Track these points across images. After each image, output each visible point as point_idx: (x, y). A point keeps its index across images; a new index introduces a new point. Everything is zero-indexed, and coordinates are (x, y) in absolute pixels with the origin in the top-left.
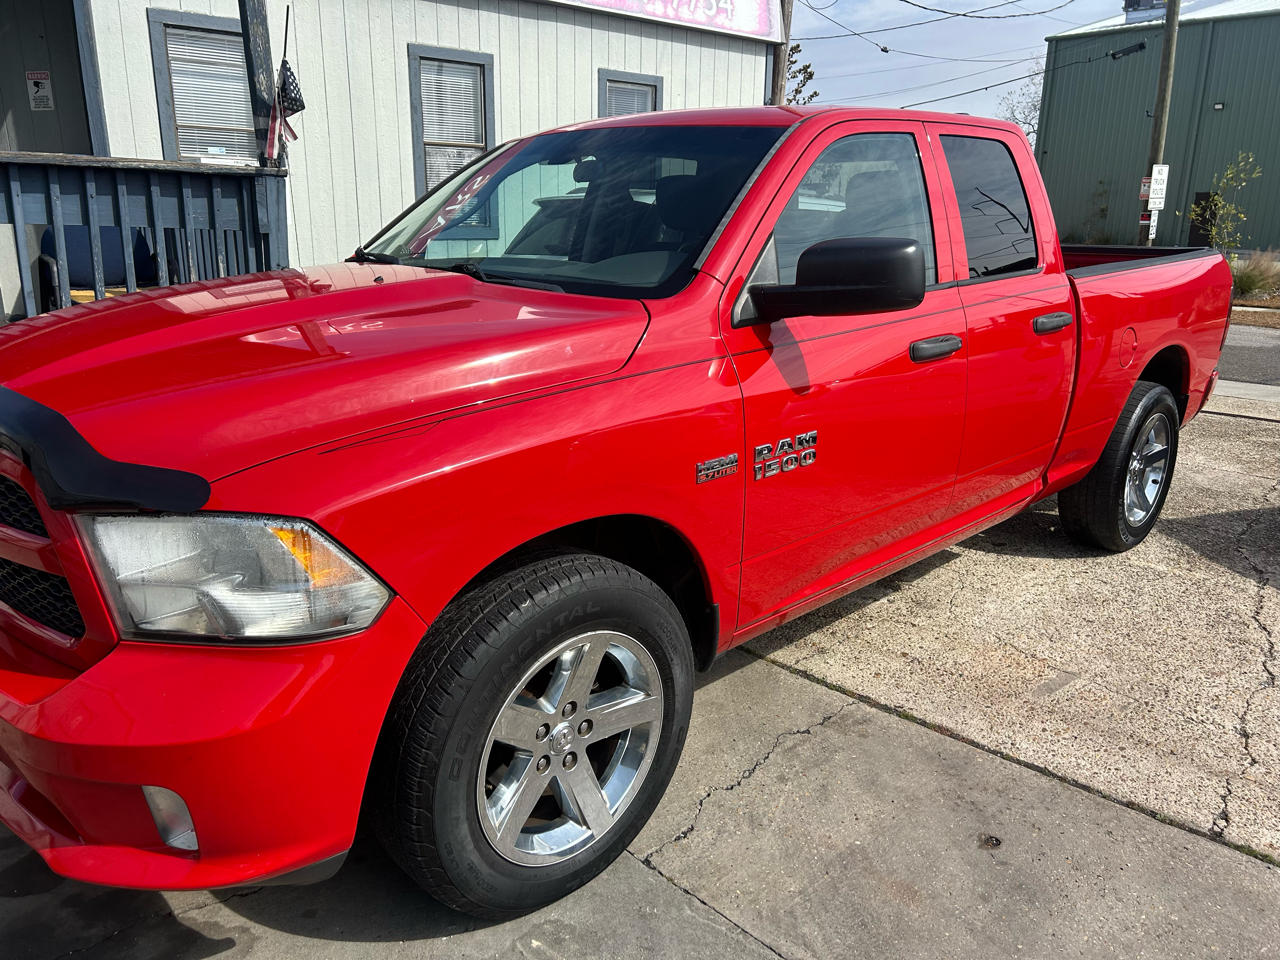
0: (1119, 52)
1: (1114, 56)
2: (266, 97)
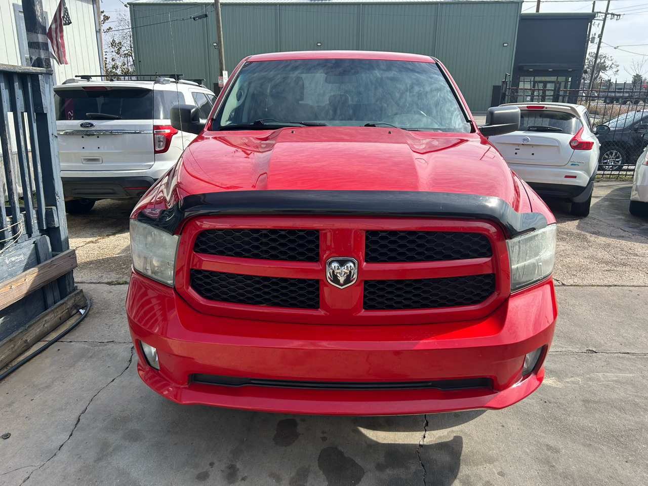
0: (197, 17)
1: (194, 19)
2: (41, 20)
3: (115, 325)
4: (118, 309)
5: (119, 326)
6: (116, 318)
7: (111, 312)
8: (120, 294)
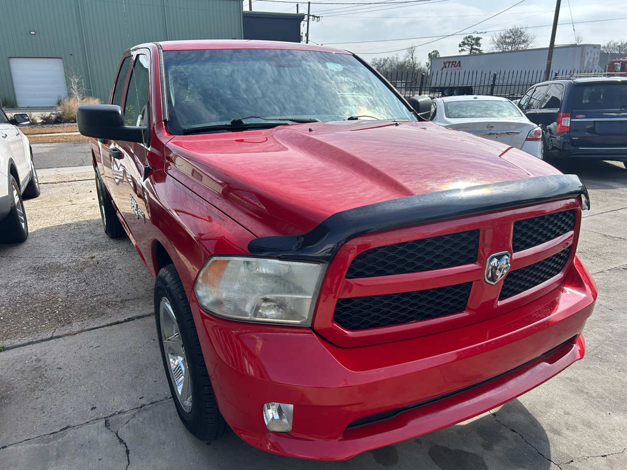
3: (48, 406)
4: (30, 385)
5: (55, 405)
6: (40, 397)
7: (23, 391)
8: (10, 365)
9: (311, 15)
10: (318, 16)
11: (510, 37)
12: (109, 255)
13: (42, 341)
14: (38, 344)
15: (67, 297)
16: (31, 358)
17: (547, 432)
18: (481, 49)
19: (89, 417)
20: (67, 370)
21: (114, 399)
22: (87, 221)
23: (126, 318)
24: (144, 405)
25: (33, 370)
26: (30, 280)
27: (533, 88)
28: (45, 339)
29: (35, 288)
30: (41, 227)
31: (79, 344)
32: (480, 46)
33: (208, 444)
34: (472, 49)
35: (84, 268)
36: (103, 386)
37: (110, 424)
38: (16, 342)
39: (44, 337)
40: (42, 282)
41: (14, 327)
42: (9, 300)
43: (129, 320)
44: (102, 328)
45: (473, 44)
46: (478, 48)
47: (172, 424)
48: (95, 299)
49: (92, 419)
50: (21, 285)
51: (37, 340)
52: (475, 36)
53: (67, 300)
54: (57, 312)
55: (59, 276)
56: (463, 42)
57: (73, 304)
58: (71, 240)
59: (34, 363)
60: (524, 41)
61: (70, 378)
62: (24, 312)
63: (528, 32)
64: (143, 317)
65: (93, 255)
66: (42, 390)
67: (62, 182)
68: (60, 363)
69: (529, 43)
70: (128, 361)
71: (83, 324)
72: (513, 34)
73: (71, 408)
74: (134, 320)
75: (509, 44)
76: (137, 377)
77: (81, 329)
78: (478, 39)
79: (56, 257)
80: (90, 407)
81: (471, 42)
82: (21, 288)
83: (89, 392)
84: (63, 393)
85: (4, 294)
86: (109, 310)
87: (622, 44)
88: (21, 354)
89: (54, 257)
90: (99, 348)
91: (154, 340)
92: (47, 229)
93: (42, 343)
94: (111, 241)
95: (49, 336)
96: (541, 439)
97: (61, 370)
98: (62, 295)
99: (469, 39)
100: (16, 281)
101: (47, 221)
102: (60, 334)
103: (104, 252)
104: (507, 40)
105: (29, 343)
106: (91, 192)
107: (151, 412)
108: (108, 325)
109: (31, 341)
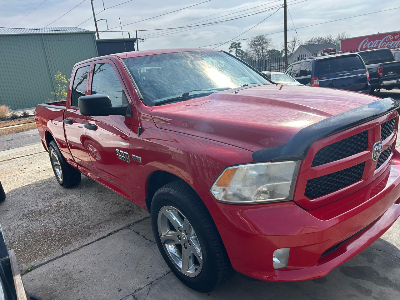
3: (88, 296)
4: (66, 286)
5: (92, 294)
6: (79, 292)
7: (64, 291)
8: (44, 277)
9: (138, 39)
10: (143, 38)
11: (257, 41)
12: (71, 198)
13: (57, 258)
14: (56, 260)
15: (58, 229)
16: (56, 270)
17: (397, 247)
18: (242, 49)
19: (120, 296)
20: (87, 271)
21: (130, 282)
22: (41, 181)
23: (108, 234)
24: (153, 282)
25: (63, 277)
26: (25, 222)
27: (291, 66)
28: (59, 256)
29: (31, 227)
30: (10, 190)
31: (85, 255)
32: (241, 48)
33: (209, 295)
34: (237, 50)
35: (58, 209)
36: (117, 276)
37: (137, 297)
38: (40, 262)
39: (58, 256)
40: (34, 222)
41: (32, 253)
42: (17, 238)
43: (110, 234)
44: (95, 242)
45: (237, 47)
46: (240, 49)
47: (178, 288)
48: (78, 226)
49: (122, 297)
50: (20, 227)
51: (54, 258)
52: (237, 42)
53: (59, 230)
54: (57, 239)
55: (44, 217)
56: (231, 46)
57: (65, 232)
58: (37, 194)
59: (61, 272)
60: (265, 43)
61: (92, 276)
62: (33, 243)
63: (267, 37)
64: (118, 231)
65: (60, 200)
66: (77, 287)
67: (5, 161)
68: (80, 269)
69: (268, 43)
70: (125, 259)
71: (79, 242)
72: (258, 39)
73: (105, 293)
74: (113, 234)
75: (257, 45)
76: (137, 267)
77: (80, 246)
78: (239, 44)
79: (34, 206)
80: (117, 290)
81: (236, 46)
82: (22, 229)
83: (111, 281)
84: (93, 286)
85: (12, 235)
86: (92, 231)
87: (319, 39)
88: (48, 269)
89: (32, 206)
90: (100, 255)
91: (134, 243)
92: (15, 190)
93: (59, 259)
94: (67, 190)
95: (61, 254)
96: (395, 251)
97: (83, 273)
98: (53, 228)
99: (234, 44)
100: (15, 225)
101: (12, 185)
102: (68, 252)
103: (66, 197)
104: (256, 43)
105: (50, 261)
106: (31, 163)
107: (159, 284)
108: (98, 240)
109: (50, 259)
